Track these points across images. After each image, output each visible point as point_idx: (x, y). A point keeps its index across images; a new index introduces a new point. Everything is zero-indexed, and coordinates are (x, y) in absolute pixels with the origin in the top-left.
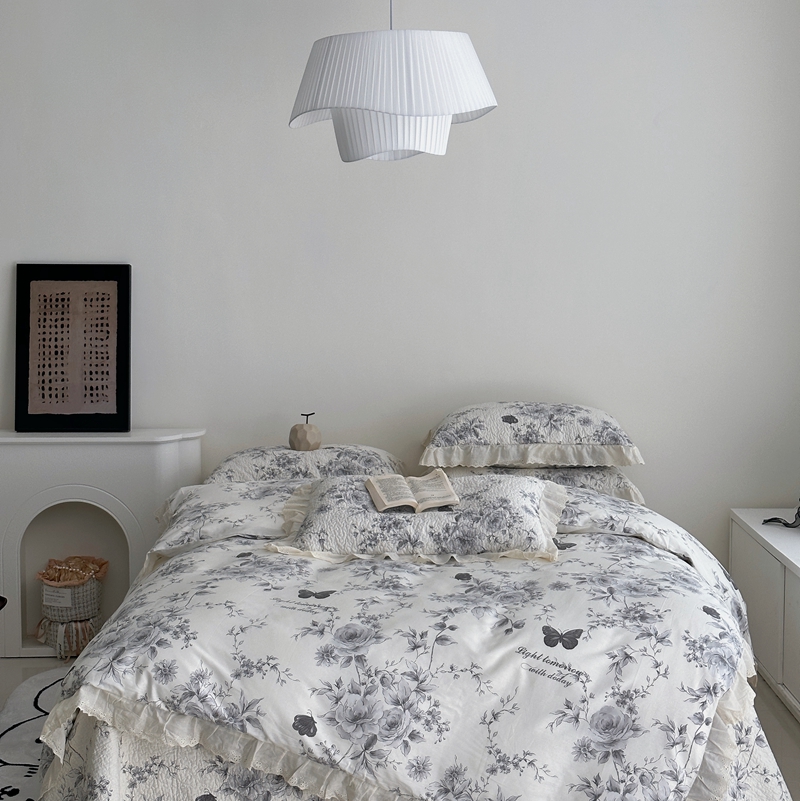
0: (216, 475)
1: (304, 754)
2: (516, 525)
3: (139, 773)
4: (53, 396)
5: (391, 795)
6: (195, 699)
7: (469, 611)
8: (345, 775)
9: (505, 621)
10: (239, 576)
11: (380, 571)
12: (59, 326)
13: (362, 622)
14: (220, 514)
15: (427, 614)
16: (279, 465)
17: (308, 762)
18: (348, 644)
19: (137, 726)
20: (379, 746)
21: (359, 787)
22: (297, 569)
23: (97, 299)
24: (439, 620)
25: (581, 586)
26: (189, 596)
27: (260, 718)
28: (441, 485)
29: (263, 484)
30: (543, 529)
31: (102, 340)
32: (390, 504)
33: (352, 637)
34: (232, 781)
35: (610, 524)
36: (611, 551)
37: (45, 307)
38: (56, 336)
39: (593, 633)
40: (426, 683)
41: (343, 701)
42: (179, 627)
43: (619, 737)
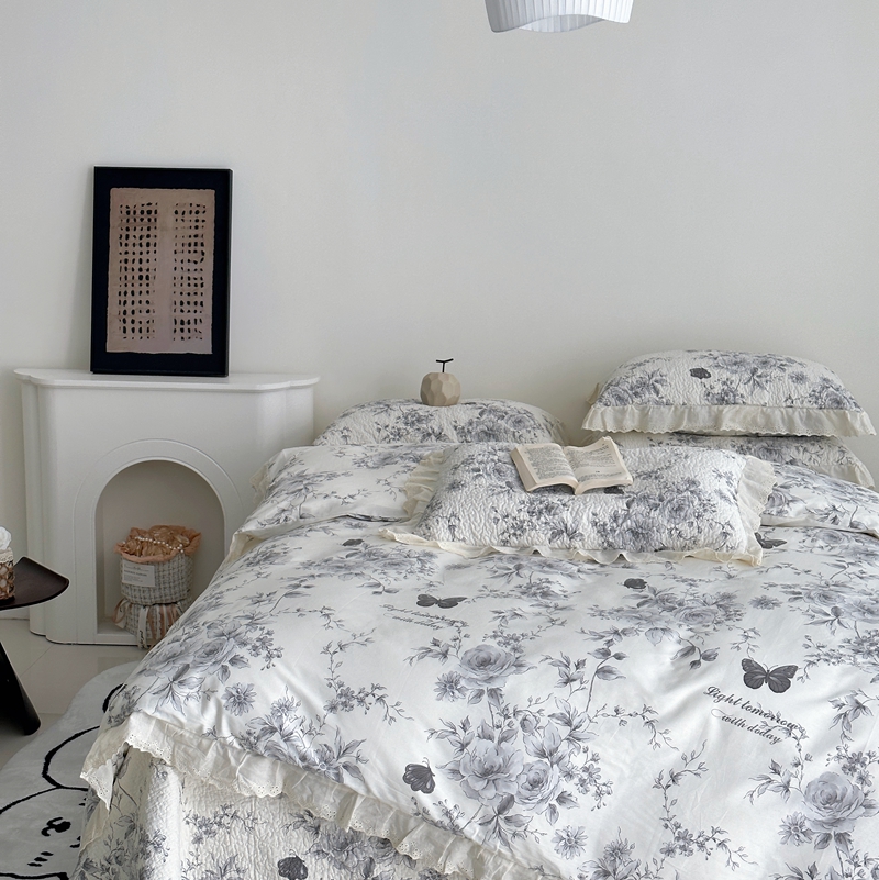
0: (328, 435)
1: (418, 814)
2: (707, 515)
3: (206, 825)
4: (137, 330)
5: (532, 874)
6: (276, 737)
7: (642, 634)
8: (471, 844)
9: (690, 650)
10: (343, 572)
11: (525, 572)
12: (144, 244)
13: (499, 643)
14: (326, 486)
15: (587, 637)
16: (406, 424)
17: (423, 826)
18: (479, 672)
19: (202, 768)
20: (517, 809)
21: (490, 862)
22: (418, 565)
23: (191, 212)
24: (601, 644)
25: (796, 604)
26: (276, 597)
27: (361, 765)
28: (608, 458)
29: (384, 448)
30: (743, 522)
31: (196, 262)
32: (542, 483)
33: (485, 663)
34: (325, 841)
35: (833, 515)
36: (833, 552)
37: (128, 220)
38: (141, 257)
39: (811, 670)
40: (581, 729)
41: (470, 748)
42: (259, 640)
43: (845, 815)
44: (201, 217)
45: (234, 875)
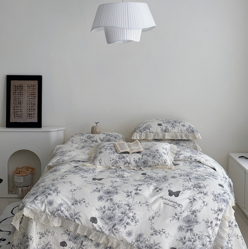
0: (68, 142)
1: (93, 229)
2: (161, 158)
3: (42, 234)
4: (18, 116)
5: (120, 242)
6: (60, 212)
7: (145, 185)
8: (106, 236)
9: (157, 188)
10: (74, 173)
11: (118, 172)
12: (20, 95)
13: (112, 188)
14: (69, 154)
15: (132, 186)
16: (88, 139)
17: (95, 232)
18: (107, 195)
19: (42, 220)
20: (117, 227)
21: (111, 239)
22: (92, 171)
23: (32, 86)
24: (136, 187)
25: (181, 177)
26: (58, 179)
27: (80, 218)
28: (138, 145)
29: (83, 144)
30: (169, 159)
31: (33, 99)
32: (121, 151)
33: (109, 193)
34: (71, 237)
35: (190, 158)
36: (190, 166)
37: (15, 89)
38: (19, 98)
39: (184, 192)
40: (131, 207)
41: (106, 213)
42: (55, 189)
43: (192, 224)
44: (34, 87)
45: (49, 246)
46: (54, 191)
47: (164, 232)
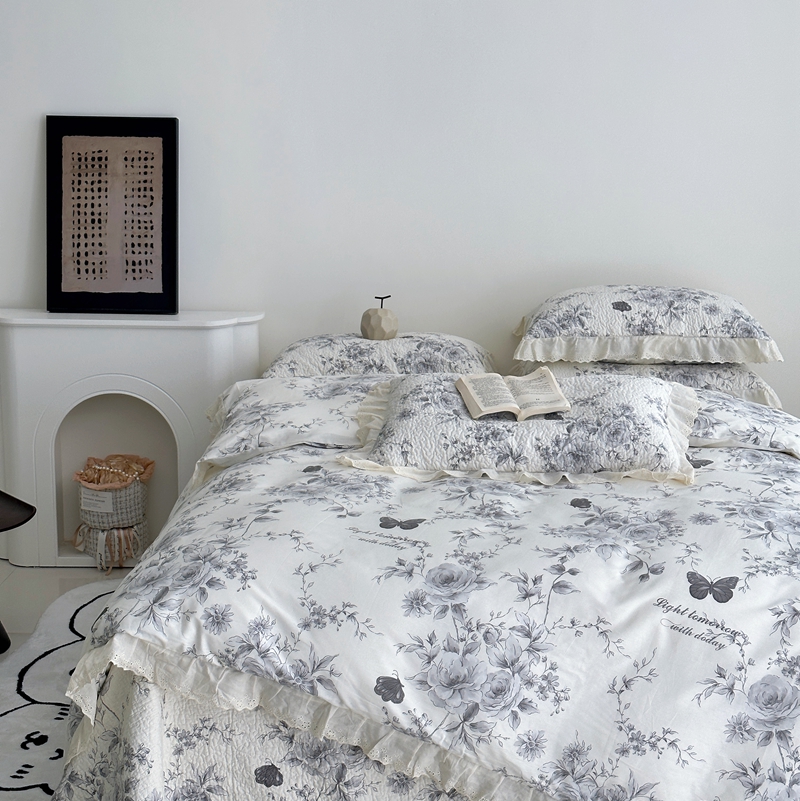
0: (276, 367)
1: (388, 723)
2: (642, 438)
3: (186, 737)
4: (90, 271)
5: (495, 776)
6: (254, 654)
7: (593, 550)
8: (438, 749)
9: (639, 564)
10: (307, 497)
11: (477, 494)
12: (96, 189)
13: (460, 561)
14: (282, 417)
15: (542, 554)
16: (349, 357)
17: (393, 733)
18: (443, 589)
19: (183, 684)
20: (481, 716)
21: (456, 766)
22: (376, 489)
23: (140, 159)
24: (556, 561)
25: (732, 520)
26: (246, 522)
27: (334, 679)
28: (547, 386)
29: (332, 380)
30: (674, 444)
31: (145, 207)
32: (487, 410)
33: (448, 581)
34: (299, 750)
35: (754, 436)
36: (757, 470)
37: (80, 167)
38: (93, 201)
39: (751, 581)
40: (540, 640)
41: (436, 660)
42: (234, 563)
43: (785, 714)
44: (149, 163)
45: (213, 783)
46: (230, 571)
47: (672, 744)
